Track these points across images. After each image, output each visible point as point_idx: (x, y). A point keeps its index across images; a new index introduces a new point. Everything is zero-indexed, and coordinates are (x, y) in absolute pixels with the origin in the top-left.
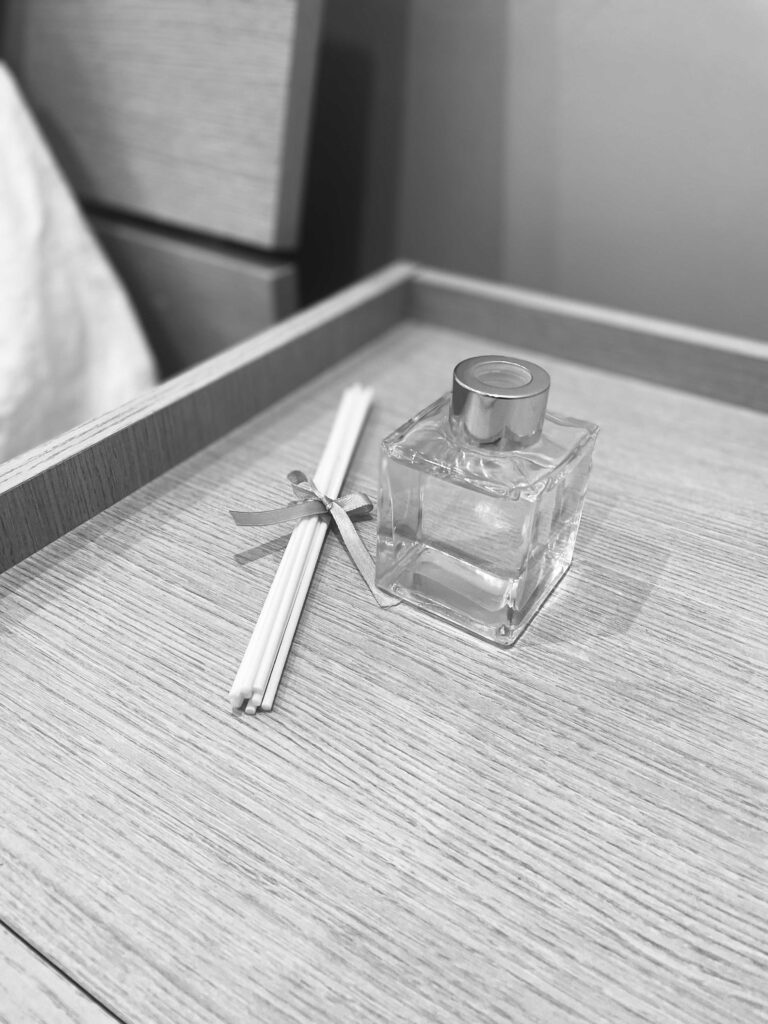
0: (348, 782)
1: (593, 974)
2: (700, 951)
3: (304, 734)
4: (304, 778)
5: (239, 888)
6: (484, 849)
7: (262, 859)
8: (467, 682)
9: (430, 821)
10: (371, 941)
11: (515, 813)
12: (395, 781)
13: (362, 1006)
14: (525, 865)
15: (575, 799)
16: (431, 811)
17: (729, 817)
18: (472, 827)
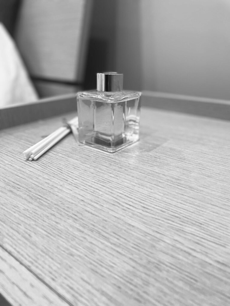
0: (52, 173)
1: (108, 209)
2: (144, 207)
3: (44, 165)
4: (40, 172)
5: (8, 189)
6: (86, 186)
7: (18, 185)
8: (97, 158)
9: (73, 181)
10: (42, 200)
11: (99, 180)
12: (66, 173)
13: (32, 211)
14: (97, 189)
15: (119, 179)
16: (74, 179)
17: (165, 184)
18: (85, 182)
